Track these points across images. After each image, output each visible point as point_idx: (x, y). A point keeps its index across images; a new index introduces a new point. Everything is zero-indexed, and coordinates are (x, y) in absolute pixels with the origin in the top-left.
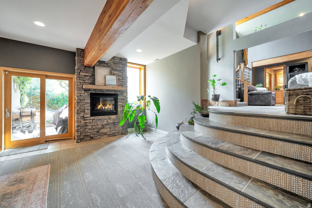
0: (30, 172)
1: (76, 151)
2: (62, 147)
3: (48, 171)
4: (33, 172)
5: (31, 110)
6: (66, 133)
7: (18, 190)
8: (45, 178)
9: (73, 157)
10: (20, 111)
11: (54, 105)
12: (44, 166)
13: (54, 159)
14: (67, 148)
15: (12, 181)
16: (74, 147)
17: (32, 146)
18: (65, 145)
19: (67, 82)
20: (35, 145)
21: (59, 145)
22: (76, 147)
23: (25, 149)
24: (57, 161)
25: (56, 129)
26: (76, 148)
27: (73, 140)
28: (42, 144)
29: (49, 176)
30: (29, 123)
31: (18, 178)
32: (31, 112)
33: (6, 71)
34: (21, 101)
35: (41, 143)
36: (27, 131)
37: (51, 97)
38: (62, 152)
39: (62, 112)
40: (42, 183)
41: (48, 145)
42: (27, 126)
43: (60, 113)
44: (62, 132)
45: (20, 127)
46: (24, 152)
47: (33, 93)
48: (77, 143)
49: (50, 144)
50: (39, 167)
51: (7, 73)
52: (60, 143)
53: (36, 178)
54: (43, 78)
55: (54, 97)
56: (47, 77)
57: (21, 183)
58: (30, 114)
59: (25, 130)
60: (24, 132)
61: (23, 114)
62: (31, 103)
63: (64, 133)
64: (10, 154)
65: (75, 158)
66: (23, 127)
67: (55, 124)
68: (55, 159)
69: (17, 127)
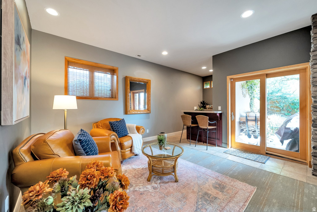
0: (235, 184)
1: (306, 191)
2: (285, 170)
3: (249, 196)
4: (236, 186)
5: (256, 115)
6: (296, 151)
7: (215, 197)
8: (242, 204)
9: (295, 197)
10: (246, 115)
11: (296, 110)
12: (250, 186)
13: (265, 182)
14: (290, 176)
15: (218, 183)
16: (305, 181)
17: (252, 153)
18: (291, 169)
19: (298, 76)
20: (254, 153)
21: (281, 166)
22: (308, 182)
23: (244, 154)
24: (268, 189)
25: (282, 142)
26: (309, 184)
27: (308, 166)
28: (262, 155)
29: (247, 204)
30: (254, 128)
31: (223, 182)
32: (256, 117)
33: (231, 79)
34: (250, 106)
35: (261, 153)
36: (252, 136)
37: (291, 100)
38: (280, 179)
39: (291, 121)
40: (236, 209)
41: (268, 159)
42: (253, 131)
43: (288, 121)
44: (291, 149)
45: (247, 131)
46: (242, 157)
47: (270, 97)
48: (313, 175)
49: (271, 158)
50: (244, 184)
51: (232, 80)
52: (284, 164)
53: (234, 197)
54: (263, 78)
55: (295, 101)
56: (268, 75)
57: (221, 191)
58: (254, 118)
59: (251, 134)
60: (249, 136)
61: (249, 118)
62: (269, 108)
63: (292, 151)
64: (232, 154)
65: (298, 203)
66: (249, 130)
67: (280, 136)
68: (267, 184)
69: (244, 130)
